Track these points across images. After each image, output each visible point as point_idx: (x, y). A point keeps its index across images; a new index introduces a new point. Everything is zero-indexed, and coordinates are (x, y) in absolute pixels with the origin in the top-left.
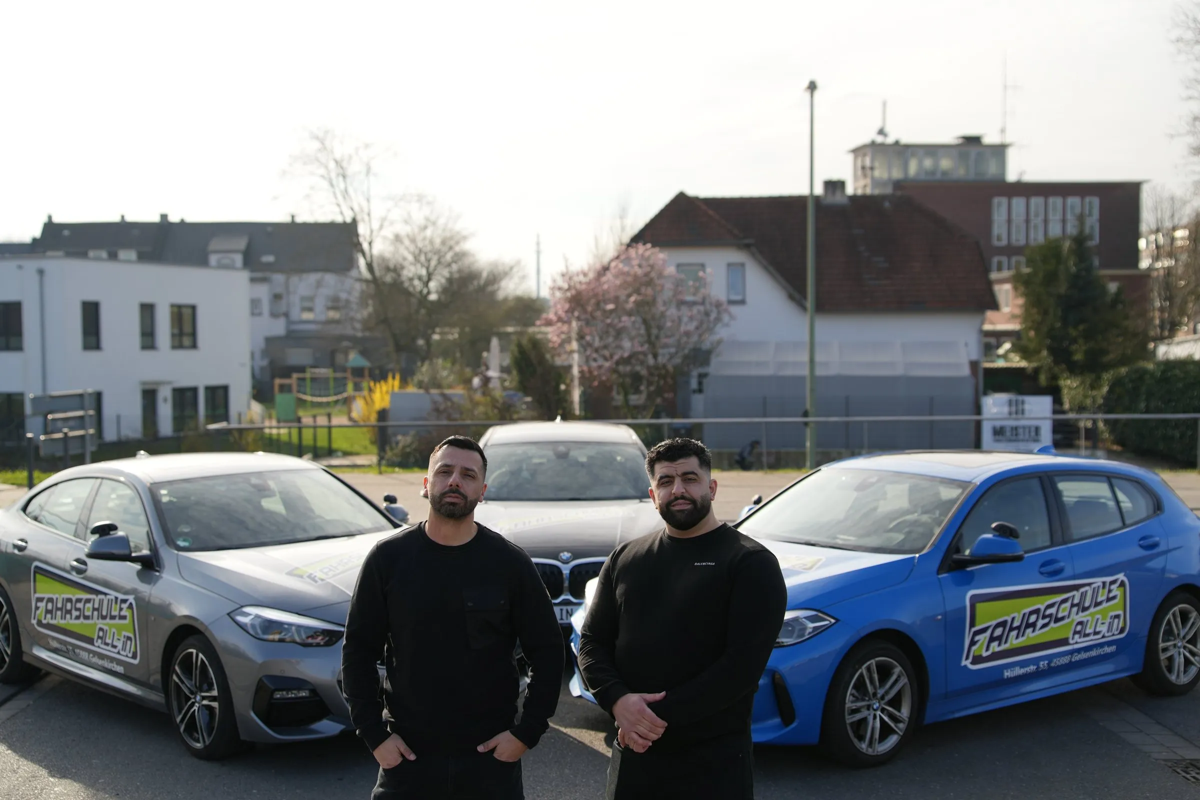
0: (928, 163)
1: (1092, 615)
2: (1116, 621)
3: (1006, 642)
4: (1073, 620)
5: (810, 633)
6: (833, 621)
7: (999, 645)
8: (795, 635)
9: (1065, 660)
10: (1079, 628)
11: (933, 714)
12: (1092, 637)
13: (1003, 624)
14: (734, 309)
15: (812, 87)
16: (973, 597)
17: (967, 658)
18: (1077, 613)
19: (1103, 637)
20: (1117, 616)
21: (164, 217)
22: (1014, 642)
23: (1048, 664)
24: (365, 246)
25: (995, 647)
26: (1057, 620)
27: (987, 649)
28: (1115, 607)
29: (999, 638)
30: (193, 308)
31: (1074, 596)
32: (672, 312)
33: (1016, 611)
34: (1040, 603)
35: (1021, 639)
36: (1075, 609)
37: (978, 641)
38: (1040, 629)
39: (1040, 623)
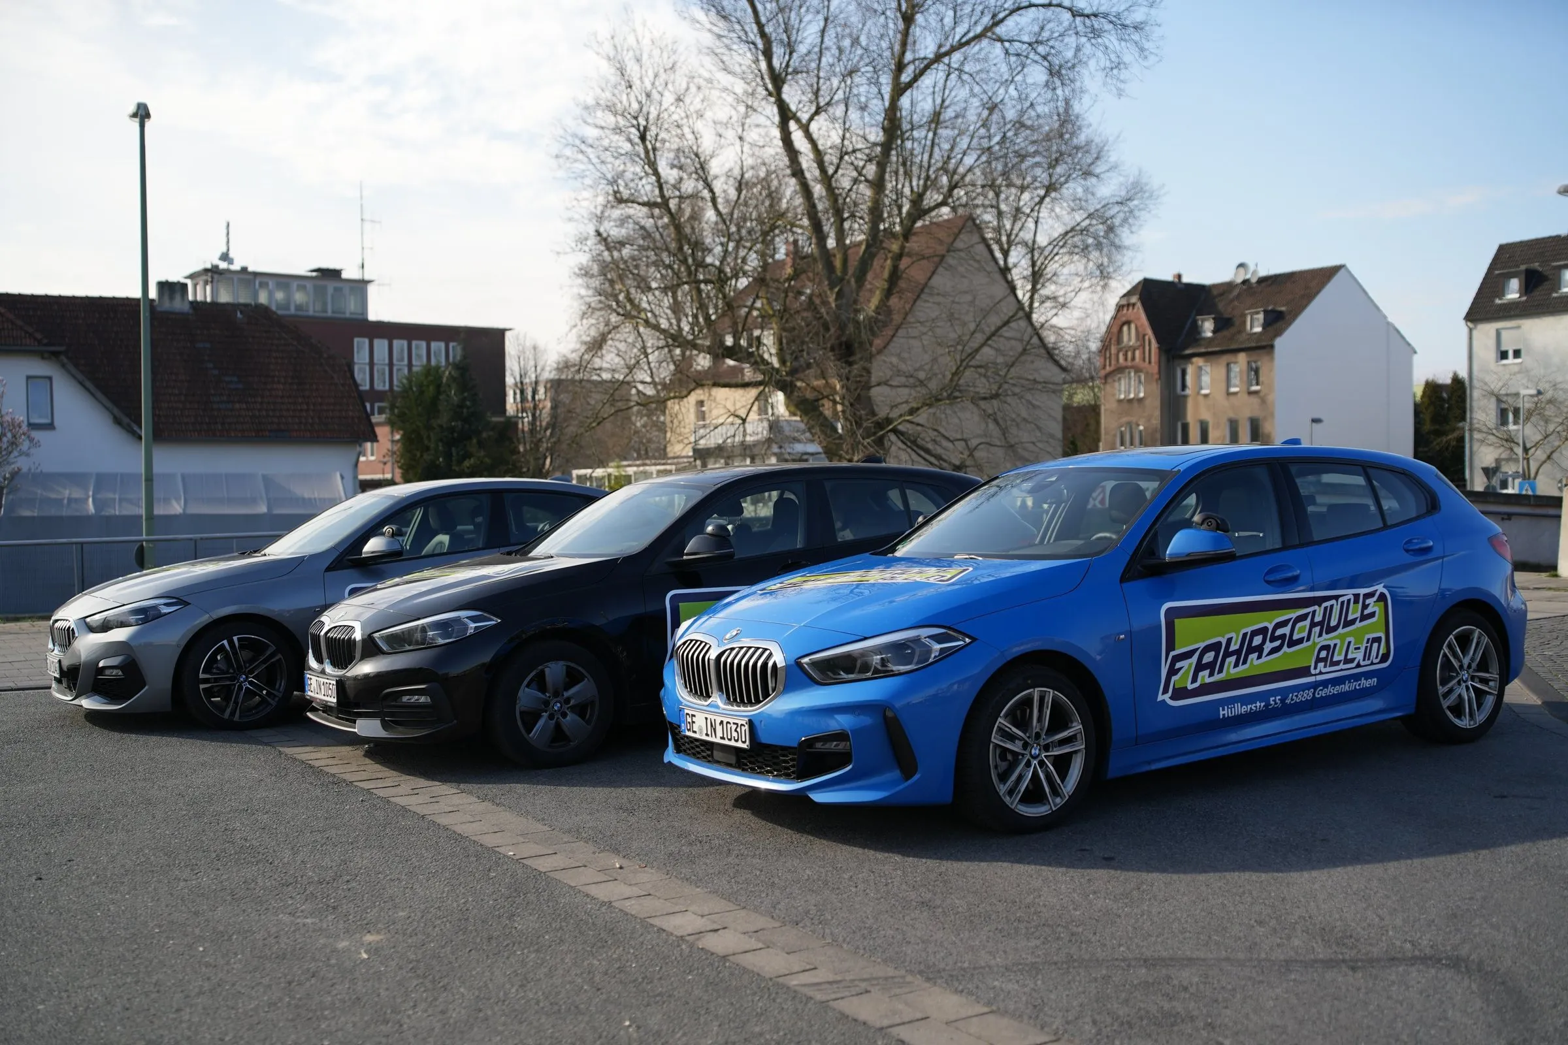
1: (1342, 637)
2: (1375, 645)
3: (1220, 671)
4: (1315, 644)
5: (935, 657)
6: (967, 640)
7: (1211, 675)
8: (915, 660)
9: (1307, 695)
10: (1323, 654)
11: (1117, 766)
12: (1342, 666)
13: (1215, 647)
16: (1169, 610)
17: (1165, 691)
18: (1320, 635)
19: (1358, 666)
20: (1377, 640)
22: (1231, 670)
23: (1282, 701)
25: (1204, 677)
26: (1292, 643)
27: (1194, 680)
28: (1374, 628)
29: (1211, 666)
31: (1314, 612)
33: (1233, 630)
34: (1268, 620)
35: (1241, 668)
36: (1317, 629)
37: (1180, 669)
38: (1268, 655)
39: (1268, 646)
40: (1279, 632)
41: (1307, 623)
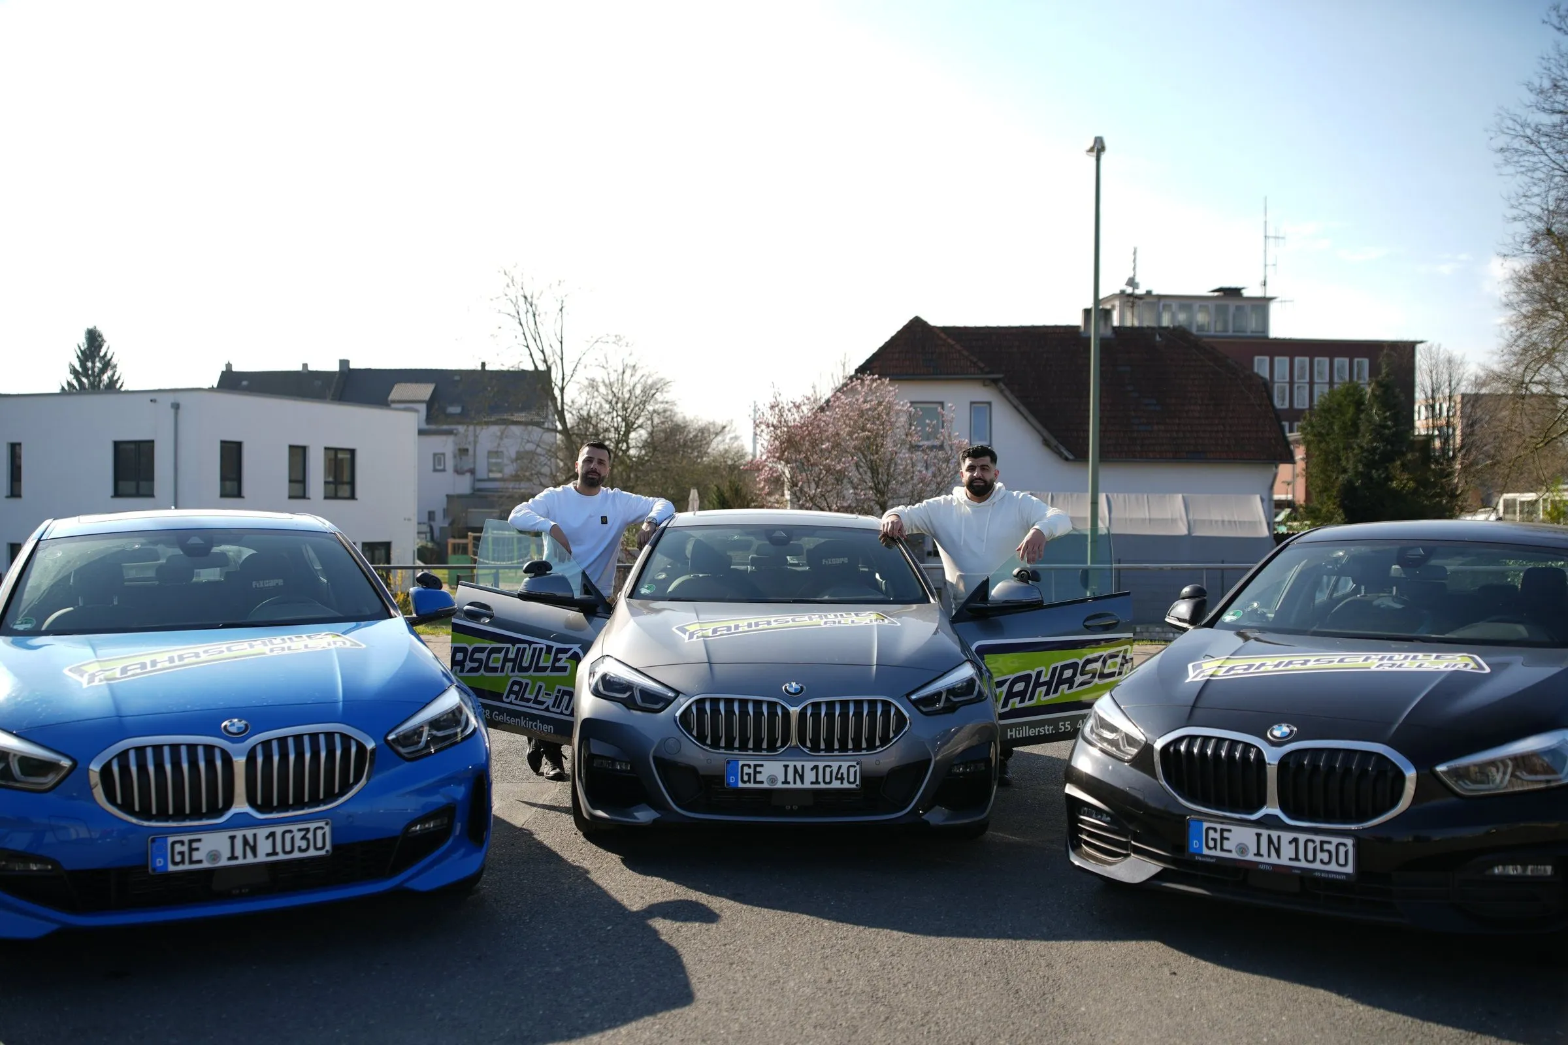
0: (1182, 316)
15: (1099, 147)
21: (344, 363)
24: (557, 392)
30: (353, 453)
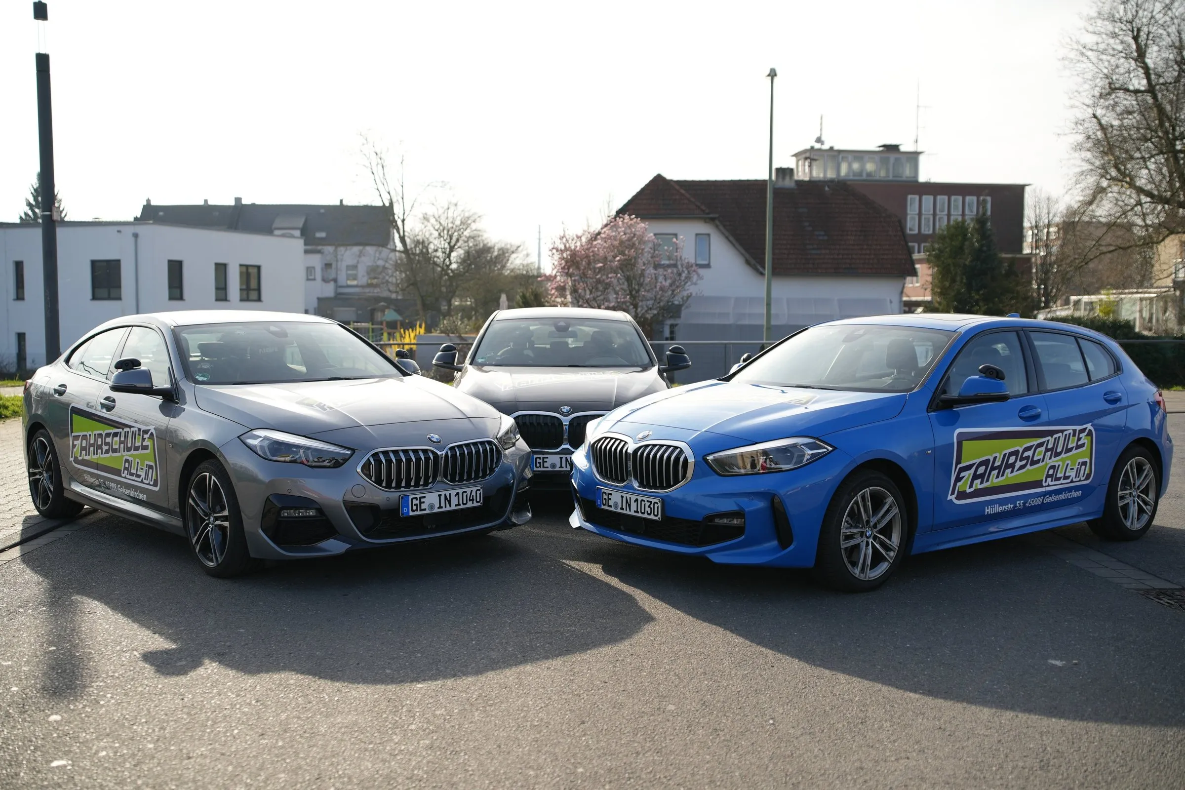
0: (856, 166)
1: (1063, 460)
2: (1083, 467)
3: (987, 480)
4: (1047, 464)
5: (808, 460)
6: (830, 449)
7: (982, 483)
8: (794, 461)
9: (1038, 501)
10: (1051, 472)
11: (919, 546)
12: (1062, 481)
13: (985, 463)
14: (702, 271)
15: (773, 74)
16: (959, 434)
17: (953, 493)
18: (1050, 458)
19: (1072, 482)
20: (1084, 463)
21: (238, 200)
22: (994, 480)
23: (1024, 504)
24: (400, 223)
25: (977, 484)
26: (1034, 463)
27: (971, 486)
28: (1083, 455)
29: (982, 476)
30: (259, 268)
31: (1048, 441)
32: (651, 271)
33: (997, 451)
34: (1019, 445)
35: (1000, 479)
36: (1049, 454)
37: (963, 477)
38: (1017, 470)
39: (1019, 464)
40: (1026, 454)
41: (1043, 449)
